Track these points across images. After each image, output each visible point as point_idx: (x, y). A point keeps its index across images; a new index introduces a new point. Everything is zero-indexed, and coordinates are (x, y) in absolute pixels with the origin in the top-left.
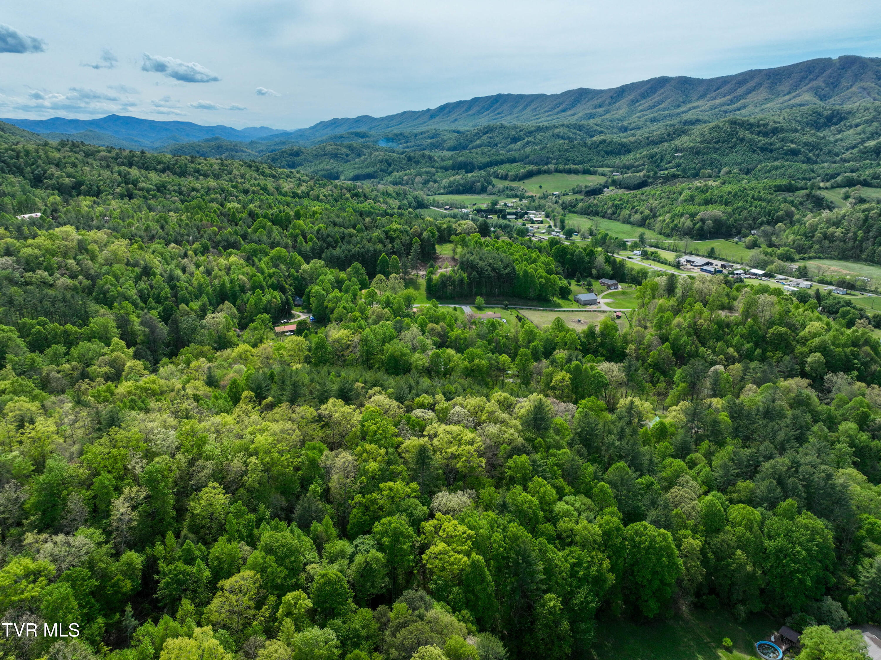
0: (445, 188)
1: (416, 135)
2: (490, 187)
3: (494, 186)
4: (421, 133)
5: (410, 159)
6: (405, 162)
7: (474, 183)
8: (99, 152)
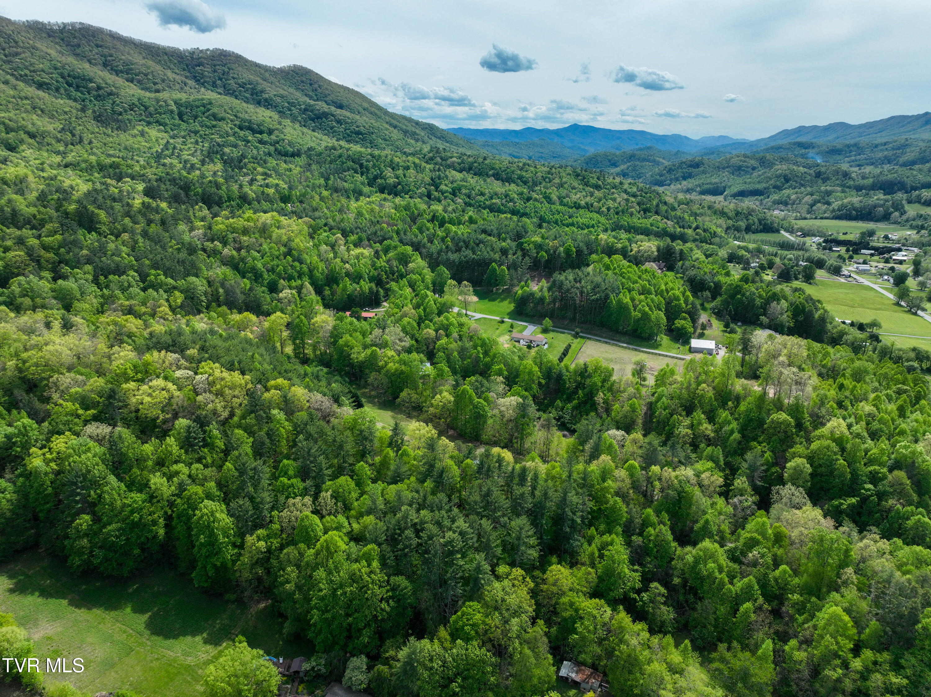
0: (834, 211)
1: (876, 146)
2: (897, 214)
3: (903, 213)
4: (885, 144)
5: (818, 175)
6: (809, 178)
7: (875, 207)
8: (451, 157)
